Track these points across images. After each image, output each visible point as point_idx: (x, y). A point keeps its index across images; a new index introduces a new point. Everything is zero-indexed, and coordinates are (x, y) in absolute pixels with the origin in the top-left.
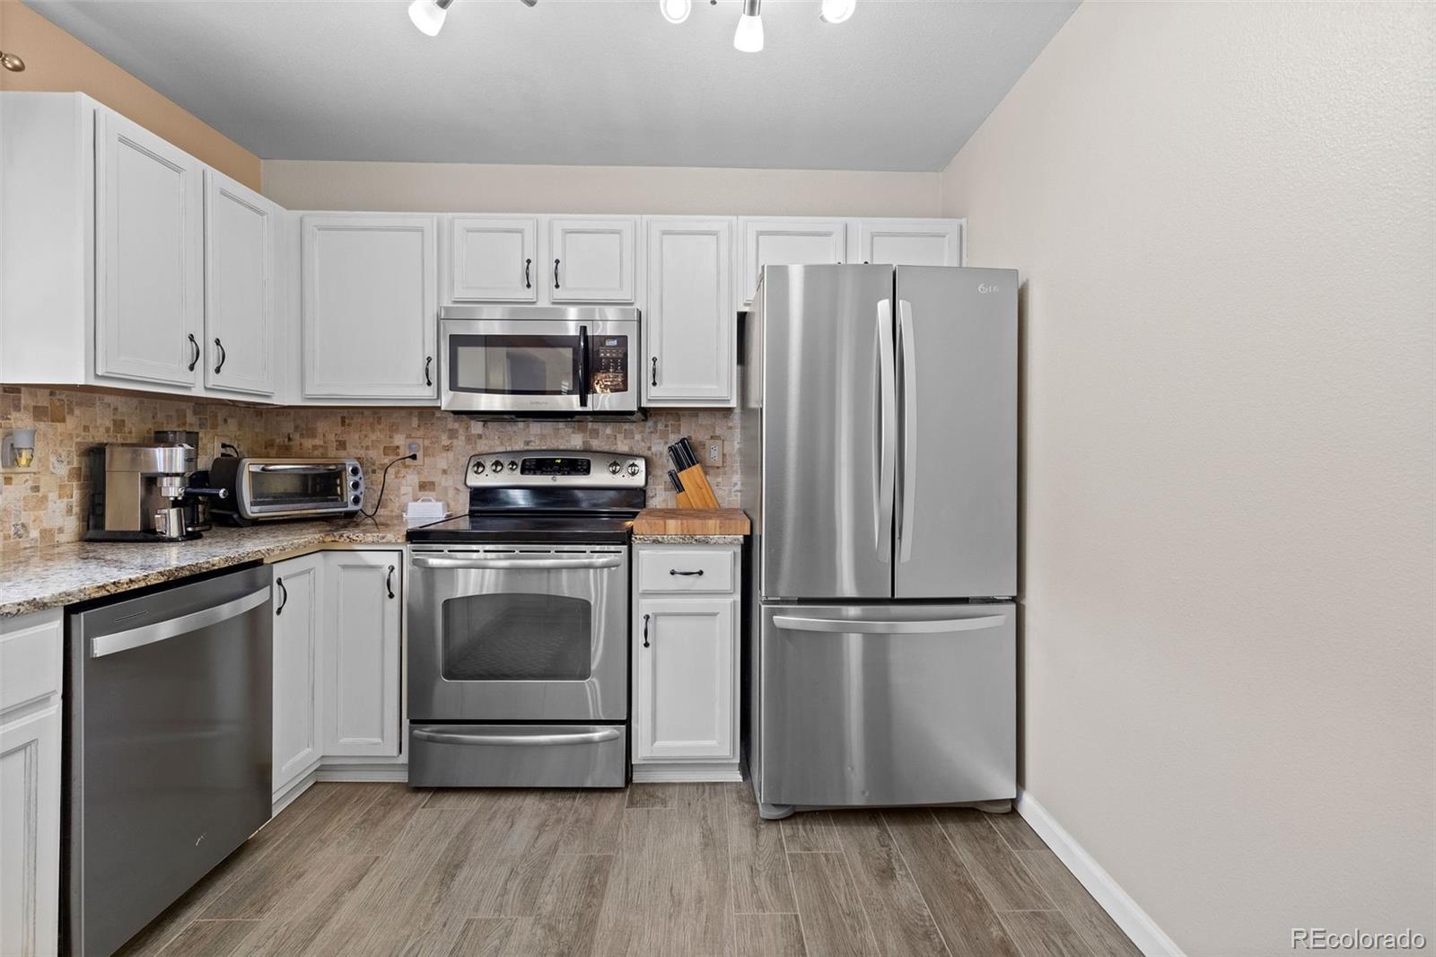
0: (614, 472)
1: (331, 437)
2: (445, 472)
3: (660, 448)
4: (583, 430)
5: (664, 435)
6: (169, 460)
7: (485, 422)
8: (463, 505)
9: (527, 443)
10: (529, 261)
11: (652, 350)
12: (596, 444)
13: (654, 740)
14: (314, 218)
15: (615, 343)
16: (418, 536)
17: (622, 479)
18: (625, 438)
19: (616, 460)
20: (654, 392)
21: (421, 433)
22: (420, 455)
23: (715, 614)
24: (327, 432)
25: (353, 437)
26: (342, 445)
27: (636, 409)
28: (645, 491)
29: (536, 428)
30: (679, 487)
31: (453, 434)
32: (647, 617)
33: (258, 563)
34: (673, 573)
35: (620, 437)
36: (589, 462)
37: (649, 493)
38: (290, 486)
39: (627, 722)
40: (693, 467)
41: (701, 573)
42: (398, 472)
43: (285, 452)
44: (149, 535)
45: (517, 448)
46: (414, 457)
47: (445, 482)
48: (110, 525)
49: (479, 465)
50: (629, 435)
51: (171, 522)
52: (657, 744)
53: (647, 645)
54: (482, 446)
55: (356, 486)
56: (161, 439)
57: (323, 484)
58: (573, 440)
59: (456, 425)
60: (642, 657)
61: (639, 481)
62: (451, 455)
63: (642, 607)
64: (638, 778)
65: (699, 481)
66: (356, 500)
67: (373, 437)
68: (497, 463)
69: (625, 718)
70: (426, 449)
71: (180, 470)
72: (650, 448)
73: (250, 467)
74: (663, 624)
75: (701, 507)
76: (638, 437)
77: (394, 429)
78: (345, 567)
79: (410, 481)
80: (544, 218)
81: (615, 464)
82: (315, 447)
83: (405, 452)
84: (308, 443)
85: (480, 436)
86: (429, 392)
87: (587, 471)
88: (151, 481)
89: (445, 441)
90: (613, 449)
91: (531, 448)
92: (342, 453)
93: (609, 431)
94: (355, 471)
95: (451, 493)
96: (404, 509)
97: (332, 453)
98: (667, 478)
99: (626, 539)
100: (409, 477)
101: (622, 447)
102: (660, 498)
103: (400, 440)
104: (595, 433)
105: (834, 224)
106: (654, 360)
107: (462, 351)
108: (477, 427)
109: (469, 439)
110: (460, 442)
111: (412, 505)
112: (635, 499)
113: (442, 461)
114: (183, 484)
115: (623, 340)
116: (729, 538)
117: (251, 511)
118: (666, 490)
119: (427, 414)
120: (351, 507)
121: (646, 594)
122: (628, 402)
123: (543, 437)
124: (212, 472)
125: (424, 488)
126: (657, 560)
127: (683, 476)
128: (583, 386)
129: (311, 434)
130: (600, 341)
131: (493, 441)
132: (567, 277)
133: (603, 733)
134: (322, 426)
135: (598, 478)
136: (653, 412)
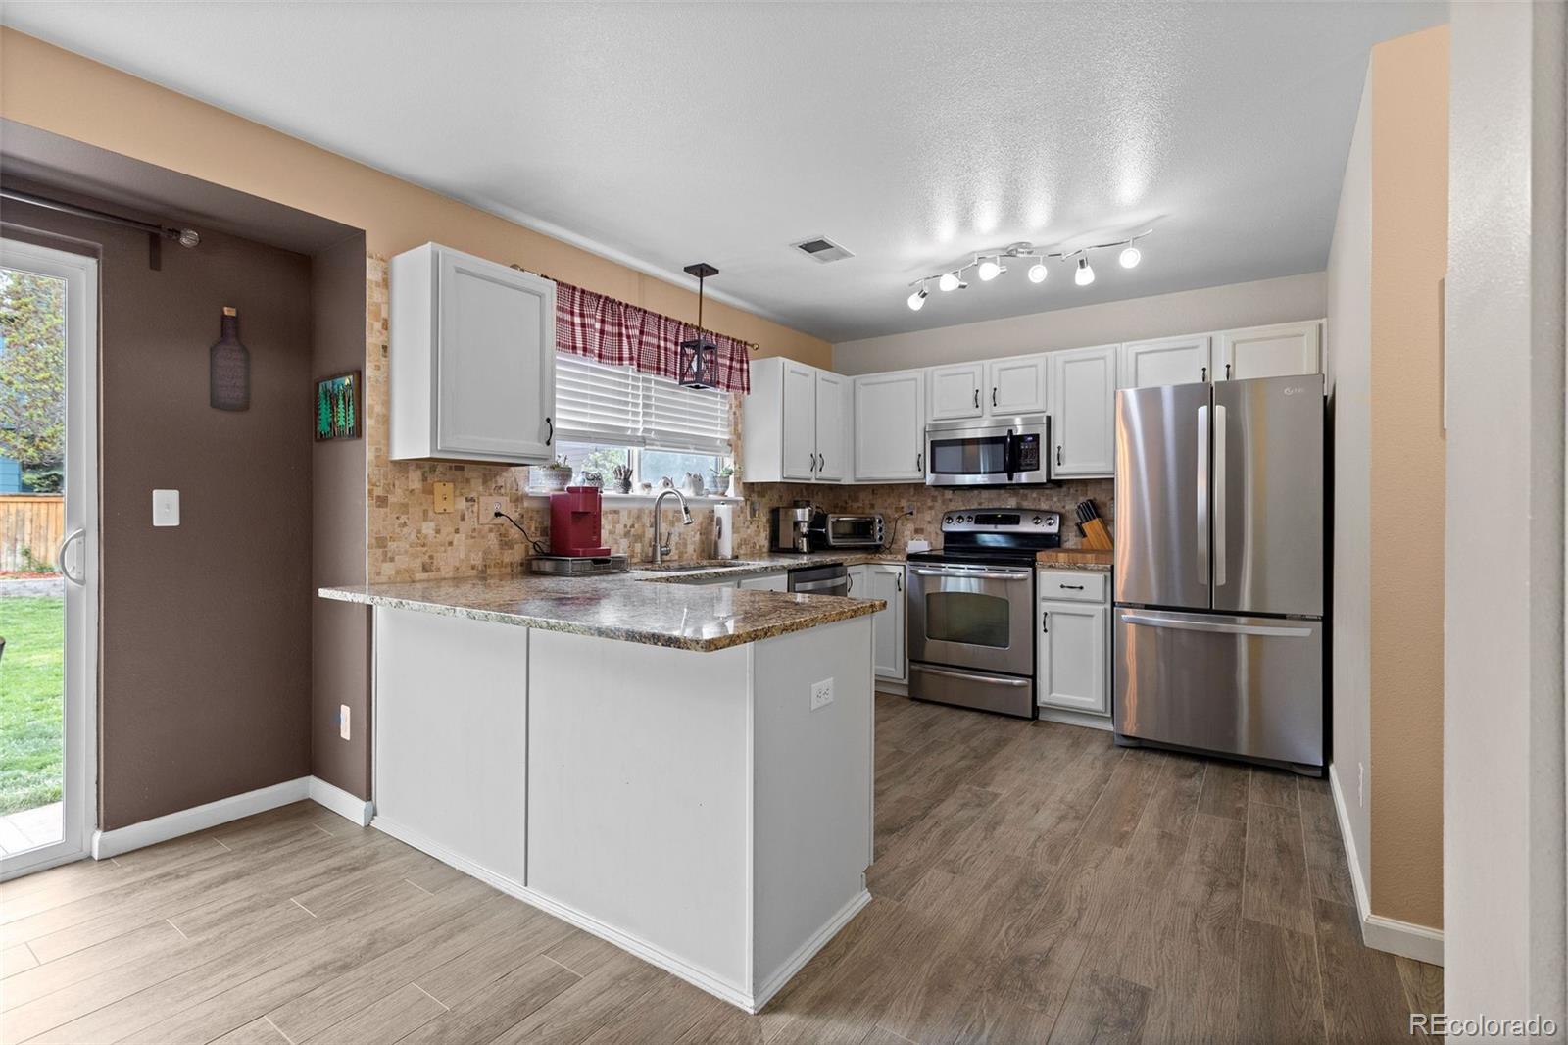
0: (1036, 523)
1: (867, 502)
2: (929, 522)
3: (1071, 506)
4: (1016, 495)
5: (1075, 498)
6: (802, 514)
7: (953, 491)
8: (940, 543)
9: (980, 504)
10: (977, 391)
11: (1056, 441)
12: (1026, 504)
13: (1051, 692)
14: (861, 380)
15: (1030, 439)
16: (914, 557)
17: (1042, 528)
18: (1047, 499)
19: (1038, 515)
20: (1059, 469)
21: (914, 499)
22: (915, 512)
23: (1091, 616)
24: (865, 498)
25: (878, 502)
26: (872, 506)
27: (1045, 481)
28: (1060, 537)
29: (985, 494)
30: (1083, 534)
31: (934, 499)
32: (1046, 614)
33: (841, 564)
34: (1062, 587)
35: (1042, 499)
36: (1019, 517)
37: (1064, 538)
38: (846, 529)
39: (1034, 678)
40: (1094, 521)
41: (1081, 588)
42: (903, 522)
43: (844, 510)
44: (795, 551)
45: (973, 507)
46: (912, 513)
47: (932, 529)
48: (781, 545)
49: (949, 518)
50: (1049, 498)
51: (804, 544)
52: (1054, 694)
53: (1045, 631)
54: (952, 506)
55: (881, 530)
56: (796, 505)
57: (863, 529)
58: (1011, 503)
59: (936, 493)
60: (1043, 640)
61: (1054, 529)
62: (933, 512)
63: (1043, 607)
64: (1042, 716)
65: (1098, 530)
66: (881, 538)
67: (889, 501)
68: (960, 517)
69: (1031, 674)
70: (919, 508)
71: (807, 519)
72: (1064, 507)
73: (831, 518)
74: (1056, 618)
75: (1099, 548)
76: (1055, 499)
77: (900, 497)
78: (877, 573)
79: (910, 527)
80: (987, 362)
81: (1037, 518)
82: (859, 507)
83: (906, 510)
84: (855, 505)
85: (950, 500)
86: (919, 475)
87: (1018, 523)
88: (796, 524)
89: (930, 503)
90: (1038, 507)
91: (983, 507)
92: (872, 511)
93: (1034, 495)
94: (880, 522)
95: (933, 536)
96: (906, 545)
97: (868, 511)
98: (1075, 528)
99: (1032, 564)
100: (909, 525)
101: (1044, 506)
102: (1071, 540)
103: (904, 503)
104: (1025, 497)
105: (1201, 339)
106: (1059, 448)
108: (948, 494)
109: (943, 502)
110: (938, 504)
111: (910, 542)
112: (1051, 542)
113: (928, 516)
114: (808, 527)
115: (1036, 437)
116: (1101, 566)
117: (832, 541)
118: (1076, 536)
119: (919, 487)
120: (878, 543)
121: (1045, 599)
122: (1039, 476)
123: (990, 500)
124: (818, 520)
125: (918, 531)
126: (1051, 580)
127: (1086, 527)
128: (1012, 468)
129: (856, 499)
130: (1022, 438)
131: (958, 503)
132: (1002, 398)
133: (1017, 682)
134: (862, 495)
135: (1026, 527)
136: (1059, 484)
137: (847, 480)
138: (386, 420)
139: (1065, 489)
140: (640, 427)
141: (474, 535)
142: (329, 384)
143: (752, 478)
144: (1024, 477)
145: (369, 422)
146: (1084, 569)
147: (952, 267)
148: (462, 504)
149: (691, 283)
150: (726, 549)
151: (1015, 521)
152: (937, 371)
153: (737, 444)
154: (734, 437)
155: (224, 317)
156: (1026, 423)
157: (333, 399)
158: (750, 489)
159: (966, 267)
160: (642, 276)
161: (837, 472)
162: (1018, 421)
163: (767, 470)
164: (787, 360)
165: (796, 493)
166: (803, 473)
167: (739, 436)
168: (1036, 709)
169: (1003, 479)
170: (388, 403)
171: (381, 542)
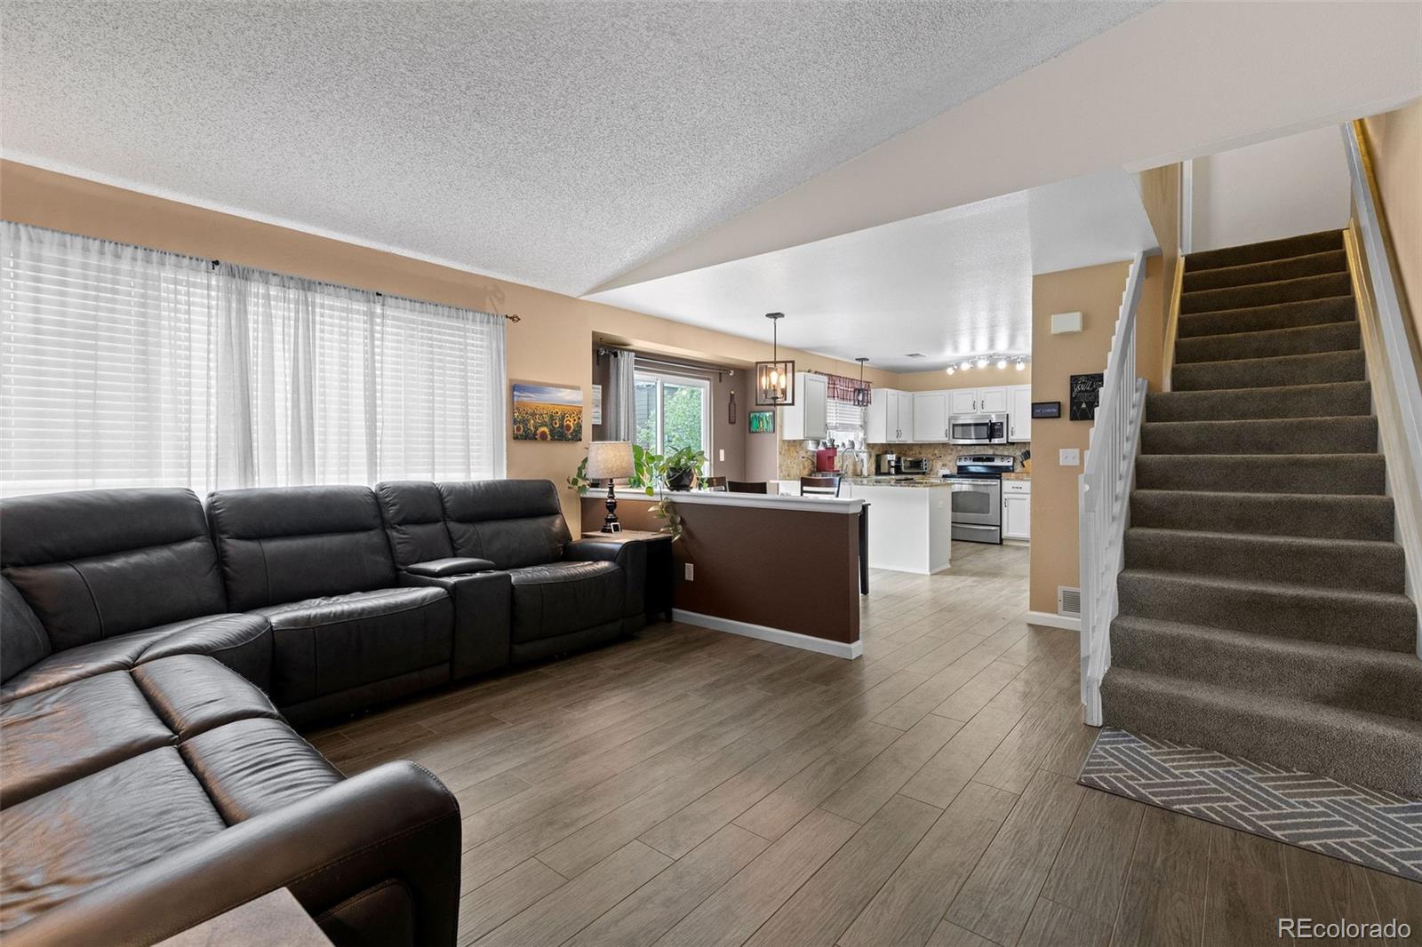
0: (1002, 461)
1: (919, 451)
2: (950, 461)
3: (1018, 453)
4: (993, 448)
5: (1020, 449)
6: (891, 457)
8: (955, 471)
9: (974, 452)
10: (975, 402)
11: (1011, 425)
12: (997, 453)
13: (1008, 532)
14: (917, 394)
15: (999, 423)
16: (945, 476)
17: (1005, 463)
18: (1007, 451)
19: (1003, 457)
20: (1012, 437)
21: (943, 450)
23: (1025, 499)
24: (916, 450)
25: (923, 452)
26: (920, 453)
27: (1005, 442)
28: (1013, 467)
29: (977, 447)
30: (1023, 466)
31: (952, 450)
32: (1006, 499)
34: (1013, 487)
35: (1005, 450)
36: (993, 458)
37: (1015, 468)
39: (1001, 526)
40: (1028, 460)
41: (1021, 488)
42: (937, 460)
43: (905, 455)
45: (970, 454)
46: (941, 457)
47: (951, 463)
48: (882, 471)
49: (960, 459)
51: (893, 470)
53: (1006, 506)
54: (961, 453)
55: (926, 464)
56: (886, 453)
57: (916, 464)
58: (990, 452)
59: (954, 448)
60: (1004, 509)
61: (1011, 464)
62: (951, 456)
63: (1004, 496)
64: (1004, 543)
65: (1029, 463)
66: (927, 468)
67: (929, 451)
68: (964, 459)
69: (999, 525)
70: (944, 455)
71: (894, 460)
72: (1015, 454)
73: (902, 459)
74: (1010, 501)
75: (1028, 470)
76: (1011, 450)
77: (935, 449)
80: (980, 389)
81: (1002, 459)
82: (915, 454)
83: (938, 455)
84: (913, 453)
85: (961, 451)
86: (947, 439)
88: (889, 462)
89: (950, 452)
90: (1003, 454)
91: (975, 454)
92: (921, 456)
93: (1001, 449)
94: (925, 460)
95: (952, 466)
96: (938, 471)
97: (918, 455)
98: (1020, 463)
99: (1000, 478)
100: (940, 462)
101: (1006, 453)
102: (1018, 468)
103: (936, 452)
104: (997, 449)
106: (1012, 428)
107: (956, 428)
108: (960, 448)
109: (957, 451)
110: (954, 452)
111: (941, 469)
112: (1007, 469)
113: (949, 458)
114: (894, 463)
115: (1002, 424)
117: (903, 470)
118: (1020, 467)
119: (944, 445)
120: (926, 470)
121: (1005, 493)
122: (1003, 441)
123: (980, 450)
124: (898, 460)
125: (944, 465)
126: (1008, 484)
127: (1025, 463)
128: (991, 437)
129: (911, 450)
130: (995, 424)
131: (965, 452)
132: (985, 404)
133: (993, 528)
134: (915, 448)
135: (997, 463)
136: (1013, 444)
137: (910, 441)
138: (781, 427)
139: (1015, 446)
140: (834, 422)
141: (798, 465)
142: (758, 414)
143: (871, 441)
144: (996, 441)
145: (778, 428)
146: (1022, 480)
147: (967, 359)
148: (795, 454)
149: (860, 363)
150: (865, 473)
151: (992, 460)
152: (955, 392)
153: (864, 426)
154: (863, 424)
155: (731, 395)
156: (998, 416)
157: (760, 419)
158: (869, 446)
159: (973, 360)
160: (837, 361)
161: (907, 439)
162: (993, 416)
163: (879, 438)
164: (889, 390)
165: (887, 448)
166: (894, 439)
167: (865, 422)
168: (1001, 540)
169: (987, 441)
170: (782, 422)
171: (780, 466)
